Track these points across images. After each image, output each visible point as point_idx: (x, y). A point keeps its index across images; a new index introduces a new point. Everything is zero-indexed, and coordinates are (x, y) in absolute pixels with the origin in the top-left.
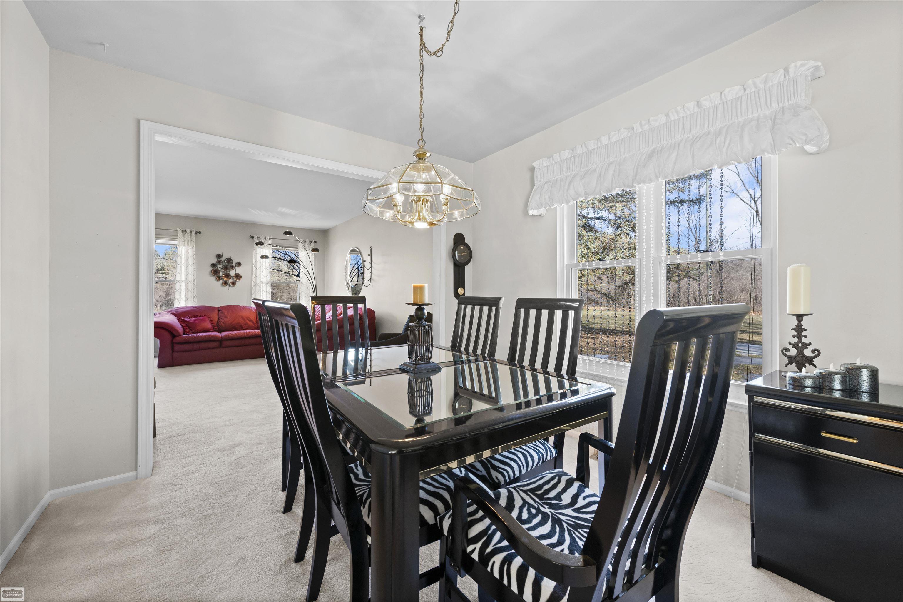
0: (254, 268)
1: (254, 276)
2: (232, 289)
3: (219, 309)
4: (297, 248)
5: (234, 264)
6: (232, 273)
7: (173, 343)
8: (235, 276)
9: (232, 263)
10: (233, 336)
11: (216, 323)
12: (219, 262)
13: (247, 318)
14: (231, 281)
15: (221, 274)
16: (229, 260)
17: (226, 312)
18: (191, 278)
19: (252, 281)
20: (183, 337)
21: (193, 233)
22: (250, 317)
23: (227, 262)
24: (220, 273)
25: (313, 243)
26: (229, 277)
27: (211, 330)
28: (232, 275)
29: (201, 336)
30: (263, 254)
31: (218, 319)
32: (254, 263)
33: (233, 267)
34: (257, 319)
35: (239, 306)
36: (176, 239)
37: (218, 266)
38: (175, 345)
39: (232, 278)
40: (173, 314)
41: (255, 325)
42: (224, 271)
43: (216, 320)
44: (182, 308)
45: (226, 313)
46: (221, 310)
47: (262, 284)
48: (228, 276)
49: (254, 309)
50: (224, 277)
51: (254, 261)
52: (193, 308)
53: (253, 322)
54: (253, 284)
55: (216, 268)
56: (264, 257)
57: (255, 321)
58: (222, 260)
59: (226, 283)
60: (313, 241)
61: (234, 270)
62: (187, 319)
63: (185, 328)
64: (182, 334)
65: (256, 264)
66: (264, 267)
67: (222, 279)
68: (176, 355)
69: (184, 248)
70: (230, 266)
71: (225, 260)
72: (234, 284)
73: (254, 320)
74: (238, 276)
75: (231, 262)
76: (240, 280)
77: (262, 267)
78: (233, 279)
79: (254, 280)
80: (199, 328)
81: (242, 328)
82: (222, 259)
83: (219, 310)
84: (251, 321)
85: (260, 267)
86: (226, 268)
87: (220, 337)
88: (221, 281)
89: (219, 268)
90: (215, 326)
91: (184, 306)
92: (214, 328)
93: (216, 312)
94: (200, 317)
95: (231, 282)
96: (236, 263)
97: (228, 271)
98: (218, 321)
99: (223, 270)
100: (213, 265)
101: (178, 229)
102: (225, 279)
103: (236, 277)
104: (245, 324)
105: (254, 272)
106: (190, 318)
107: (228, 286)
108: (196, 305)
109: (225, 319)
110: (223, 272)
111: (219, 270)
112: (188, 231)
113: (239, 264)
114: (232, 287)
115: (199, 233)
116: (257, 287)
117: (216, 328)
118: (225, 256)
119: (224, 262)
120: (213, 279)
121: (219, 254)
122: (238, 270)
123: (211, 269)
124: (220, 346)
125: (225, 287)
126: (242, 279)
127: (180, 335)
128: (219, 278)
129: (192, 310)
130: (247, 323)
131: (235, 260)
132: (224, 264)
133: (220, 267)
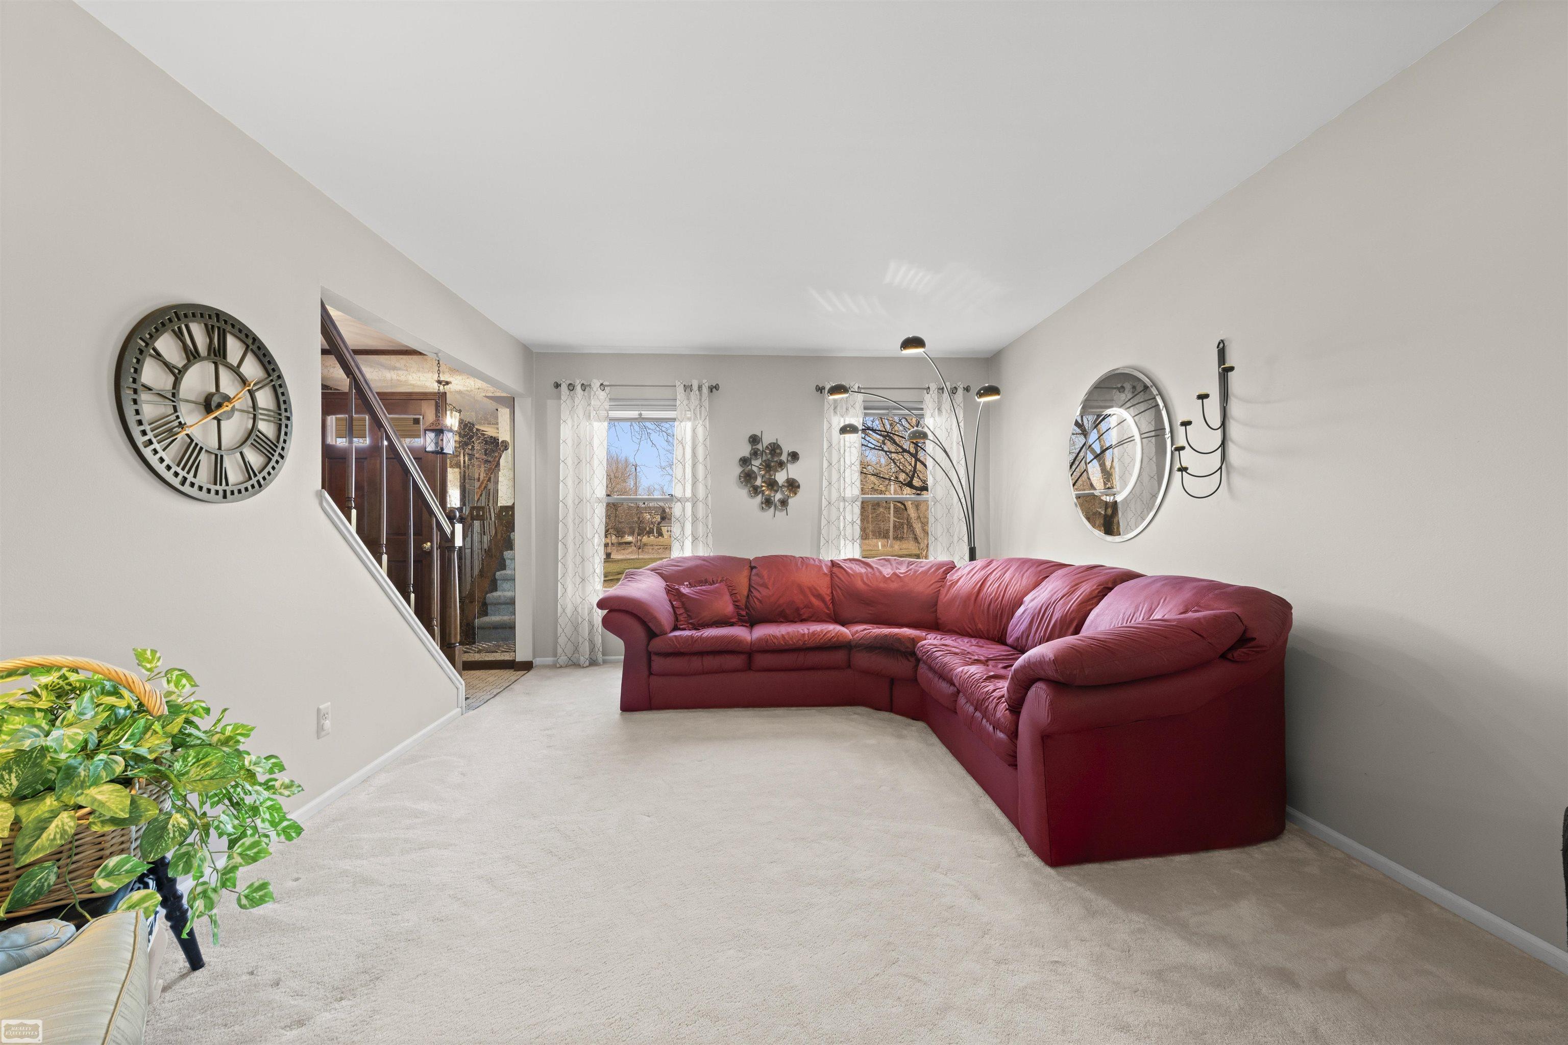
0: (825, 464)
1: (825, 483)
2: (780, 515)
3: (753, 564)
4: (922, 409)
5: (784, 457)
6: (781, 477)
7: (650, 653)
8: (786, 484)
9: (781, 454)
10: (775, 641)
11: (744, 601)
12: (755, 453)
13: (809, 588)
14: (779, 496)
15: (759, 482)
16: (775, 449)
17: (765, 573)
18: (701, 494)
19: (821, 495)
20: (670, 639)
21: (705, 390)
22: (818, 588)
23: (770, 453)
24: (756, 478)
25: (960, 391)
26: (775, 488)
27: (731, 618)
28: (780, 484)
29: (708, 639)
30: (844, 422)
31: (750, 590)
32: (825, 450)
33: (781, 465)
34: (832, 593)
35: (794, 557)
36: (673, 407)
37: (753, 462)
38: (654, 658)
39: (781, 490)
40: (661, 575)
41: (828, 608)
42: (766, 473)
43: (746, 593)
44: (679, 562)
45: (766, 577)
46: (755, 567)
47: (842, 504)
48: (772, 484)
49: (826, 565)
50: (764, 488)
51: (825, 446)
52: (699, 562)
53: (823, 601)
54: (824, 503)
55: (750, 467)
56: (847, 429)
57: (828, 598)
58: (761, 450)
59: (768, 502)
60: (961, 386)
61: (785, 470)
62: (685, 590)
63: (680, 611)
64: (668, 630)
65: (830, 454)
66: (848, 462)
67: (760, 492)
68: (656, 681)
69: (689, 425)
70: (776, 461)
71: (767, 447)
72: (784, 503)
73: (826, 596)
74: (793, 485)
75: (778, 451)
76: (796, 494)
77: (842, 459)
78: (783, 493)
79: (825, 493)
80: (706, 615)
81: (800, 615)
82: (760, 447)
83: (752, 568)
84: (819, 597)
85: (839, 461)
86: (768, 467)
87: (747, 642)
88: (759, 498)
89: (755, 469)
90: (741, 609)
91: (691, 555)
92: (739, 614)
93: (746, 573)
94: (711, 584)
95: (779, 500)
96: (789, 454)
97: (772, 472)
98: (748, 596)
99: (763, 472)
100: (744, 461)
101: (678, 383)
102: (767, 493)
103: (788, 487)
104: (807, 607)
105: (826, 474)
106: (691, 585)
107: (772, 508)
108: (712, 554)
109: (765, 592)
110: (763, 477)
111: (754, 472)
112: (695, 387)
113: (794, 456)
114: (781, 510)
115: (716, 387)
116: (834, 510)
117: (744, 613)
118: (767, 440)
119: (764, 455)
120: (742, 493)
121: (755, 436)
122: (794, 471)
123: (738, 470)
124: (749, 667)
125: (767, 510)
126: (801, 491)
127: (664, 633)
128: (756, 490)
129: (697, 567)
130: (810, 602)
131: (787, 448)
132: (764, 458)
133: (757, 463)
